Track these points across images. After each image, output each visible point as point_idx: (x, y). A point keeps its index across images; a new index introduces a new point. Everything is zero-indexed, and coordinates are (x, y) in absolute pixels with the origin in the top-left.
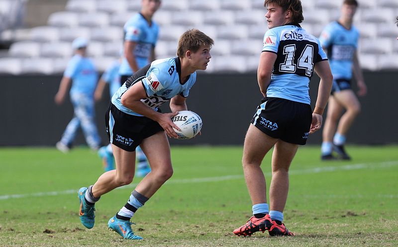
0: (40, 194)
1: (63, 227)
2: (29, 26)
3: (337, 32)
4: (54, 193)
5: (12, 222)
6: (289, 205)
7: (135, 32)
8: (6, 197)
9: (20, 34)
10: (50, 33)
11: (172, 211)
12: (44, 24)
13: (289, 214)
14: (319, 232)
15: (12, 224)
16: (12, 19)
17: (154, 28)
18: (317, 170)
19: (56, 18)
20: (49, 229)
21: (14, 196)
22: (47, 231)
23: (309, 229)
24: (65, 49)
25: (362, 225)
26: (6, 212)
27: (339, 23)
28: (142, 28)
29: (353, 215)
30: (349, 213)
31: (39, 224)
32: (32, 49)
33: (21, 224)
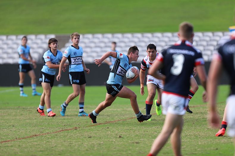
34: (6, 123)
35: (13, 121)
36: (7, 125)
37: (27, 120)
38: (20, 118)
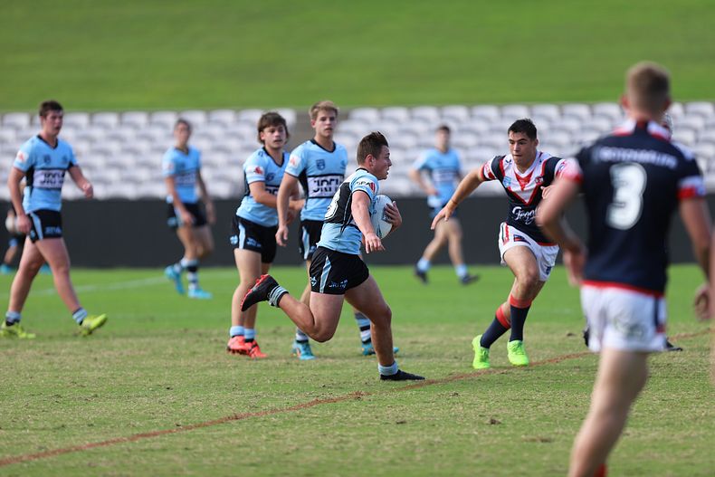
34: (148, 379)
35: (166, 373)
36: (151, 384)
37: (210, 371)
38: (189, 363)
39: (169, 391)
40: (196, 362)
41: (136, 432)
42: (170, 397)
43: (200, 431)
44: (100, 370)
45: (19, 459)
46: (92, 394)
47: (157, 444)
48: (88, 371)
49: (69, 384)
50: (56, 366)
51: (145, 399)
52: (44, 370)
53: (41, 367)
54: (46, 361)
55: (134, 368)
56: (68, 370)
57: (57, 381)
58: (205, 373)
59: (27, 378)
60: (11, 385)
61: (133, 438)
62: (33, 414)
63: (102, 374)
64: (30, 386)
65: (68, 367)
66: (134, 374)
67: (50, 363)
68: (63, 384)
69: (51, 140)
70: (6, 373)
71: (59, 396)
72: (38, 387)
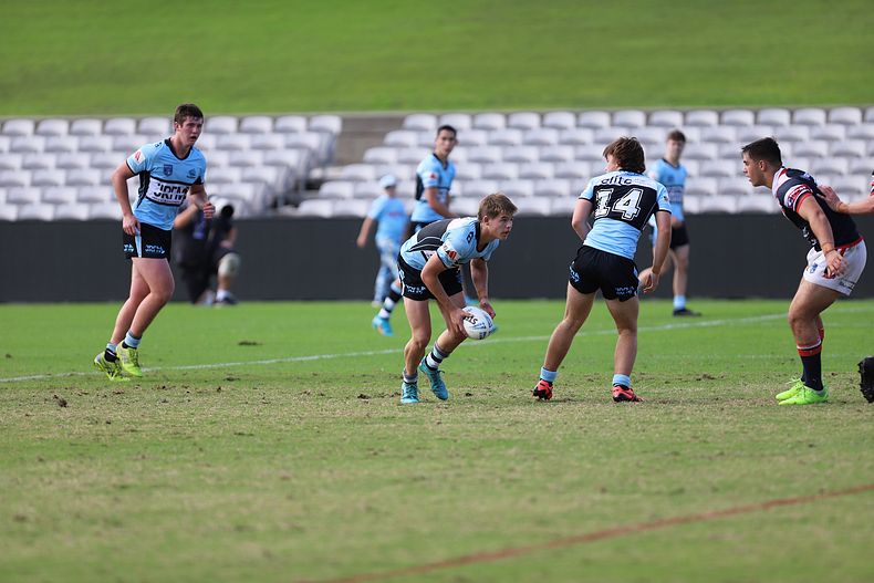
0: (354, 354)
1: (380, 392)
2: (342, 163)
3: (665, 170)
4: (370, 353)
5: (323, 385)
6: (637, 367)
7: (433, 176)
8: (316, 357)
9: (332, 172)
10: (365, 171)
11: (503, 374)
12: (360, 161)
13: (637, 378)
14: (670, 398)
15: (322, 388)
16: (323, 155)
17: (450, 170)
18: (669, 327)
19: (372, 154)
20: (365, 394)
21: (324, 356)
22: (362, 397)
23: (659, 394)
24: (379, 189)
25: (720, 388)
26: (315, 375)
27: (665, 161)
28: (438, 170)
29: (709, 378)
30: (705, 376)
31: (353, 388)
32: (345, 189)
33: (332, 389)
34: (786, 434)
35: (809, 427)
36: (790, 440)
37: (863, 425)
38: (837, 414)
39: (811, 449)
40: (845, 414)
41: (770, 498)
42: (813, 457)
43: (848, 499)
44: (727, 422)
45: (627, 530)
46: (718, 452)
47: (796, 512)
48: (712, 423)
49: (689, 439)
50: (674, 417)
51: (782, 459)
52: (659, 422)
53: (656, 419)
54: (662, 411)
55: (769, 421)
56: (688, 422)
57: (674, 435)
58: (856, 427)
59: (638, 431)
60: (619, 439)
61: (766, 506)
62: (645, 474)
63: (729, 428)
64: (642, 441)
65: (688, 418)
66: (769, 428)
67: (666, 414)
68: (681, 438)
69: (182, 151)
70: (614, 425)
71: (676, 454)
72: (652, 442)
